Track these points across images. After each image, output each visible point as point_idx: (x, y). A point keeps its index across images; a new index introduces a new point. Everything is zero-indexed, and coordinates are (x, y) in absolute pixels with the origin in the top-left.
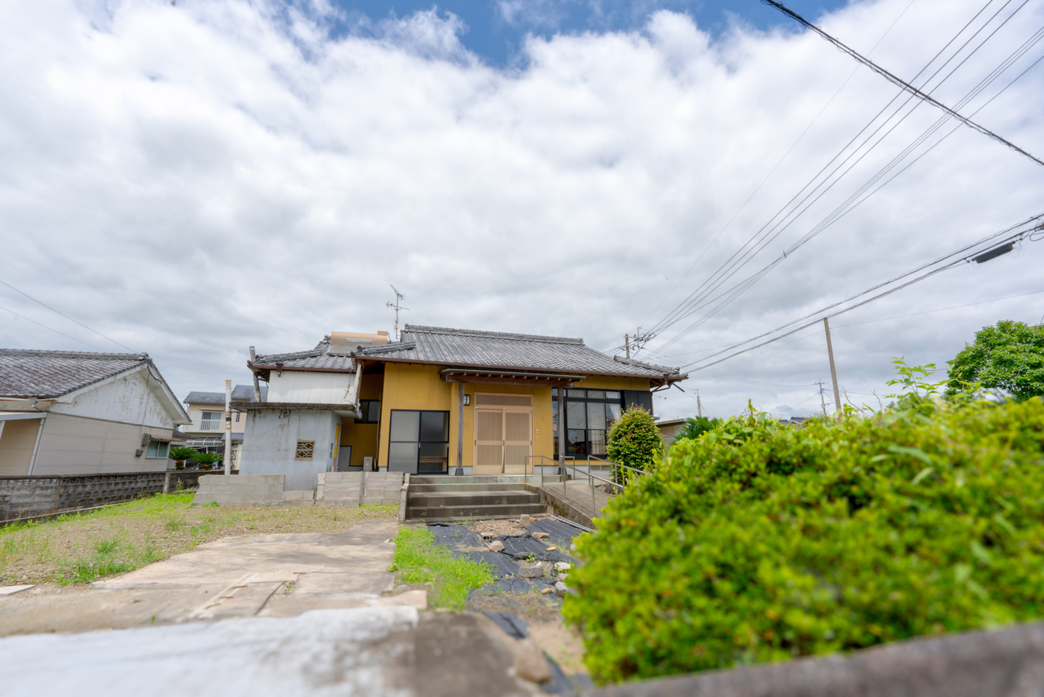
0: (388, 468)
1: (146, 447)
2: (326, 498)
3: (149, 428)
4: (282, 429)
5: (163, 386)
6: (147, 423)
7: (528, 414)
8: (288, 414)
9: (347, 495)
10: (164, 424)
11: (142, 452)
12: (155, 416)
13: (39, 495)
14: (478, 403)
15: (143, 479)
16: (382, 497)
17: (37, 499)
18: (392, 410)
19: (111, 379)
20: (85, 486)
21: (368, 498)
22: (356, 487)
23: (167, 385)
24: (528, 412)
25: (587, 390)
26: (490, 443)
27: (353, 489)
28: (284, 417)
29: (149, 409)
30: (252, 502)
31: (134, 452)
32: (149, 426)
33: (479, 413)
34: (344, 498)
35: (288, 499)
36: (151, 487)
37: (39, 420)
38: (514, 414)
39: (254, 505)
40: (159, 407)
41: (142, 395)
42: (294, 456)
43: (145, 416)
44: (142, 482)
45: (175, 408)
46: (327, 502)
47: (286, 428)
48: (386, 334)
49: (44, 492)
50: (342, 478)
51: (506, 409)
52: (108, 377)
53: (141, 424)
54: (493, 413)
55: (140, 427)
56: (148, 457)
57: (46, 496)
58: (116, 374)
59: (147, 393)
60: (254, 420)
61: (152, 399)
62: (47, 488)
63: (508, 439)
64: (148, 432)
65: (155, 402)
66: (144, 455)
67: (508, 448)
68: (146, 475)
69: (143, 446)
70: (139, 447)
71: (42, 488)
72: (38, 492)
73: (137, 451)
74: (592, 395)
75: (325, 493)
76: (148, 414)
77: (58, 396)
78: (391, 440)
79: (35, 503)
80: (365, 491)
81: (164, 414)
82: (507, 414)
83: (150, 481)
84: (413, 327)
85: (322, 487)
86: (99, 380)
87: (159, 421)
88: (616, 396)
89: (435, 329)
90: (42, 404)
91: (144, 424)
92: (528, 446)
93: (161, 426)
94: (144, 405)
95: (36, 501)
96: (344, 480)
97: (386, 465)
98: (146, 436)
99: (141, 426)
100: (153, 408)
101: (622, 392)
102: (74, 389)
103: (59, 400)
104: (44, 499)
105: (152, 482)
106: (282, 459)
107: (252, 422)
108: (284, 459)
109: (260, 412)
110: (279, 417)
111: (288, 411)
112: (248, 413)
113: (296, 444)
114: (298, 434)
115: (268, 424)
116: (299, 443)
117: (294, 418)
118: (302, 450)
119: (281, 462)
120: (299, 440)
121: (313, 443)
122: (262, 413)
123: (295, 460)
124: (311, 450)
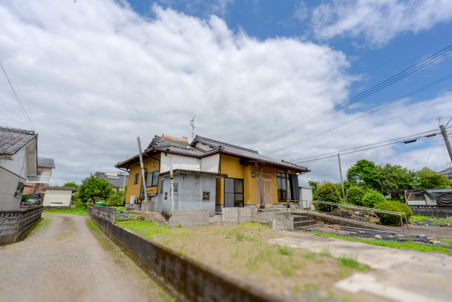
0: (224, 205)
1: (19, 191)
2: (226, 221)
3: (21, 178)
4: (196, 185)
8: (198, 177)
9: (234, 219)
10: (25, 176)
11: (18, 194)
13: (7, 225)
14: (256, 176)
16: (245, 219)
17: (5, 227)
21: (241, 220)
22: (236, 215)
25: (281, 173)
27: (235, 216)
28: (197, 179)
30: (197, 224)
33: (257, 181)
34: (232, 220)
35: (211, 222)
38: (268, 182)
39: (197, 225)
40: (26, 165)
41: (24, 157)
42: (202, 199)
43: (22, 170)
45: (34, 166)
46: (226, 223)
47: (198, 184)
48: (187, 138)
49: (10, 222)
50: (231, 210)
51: (264, 179)
53: (19, 175)
55: (18, 177)
56: (17, 197)
57: (11, 225)
60: (183, 180)
62: (12, 220)
63: (265, 192)
67: (266, 196)
70: (16, 190)
71: (9, 220)
72: (6, 222)
73: (15, 192)
75: (226, 218)
77: (13, 154)
78: (225, 192)
79: (4, 230)
80: (240, 217)
81: (26, 169)
85: (224, 215)
92: (271, 196)
94: (23, 163)
95: (4, 229)
96: (232, 211)
97: (223, 204)
101: (290, 175)
103: (12, 157)
104: (9, 227)
106: (197, 201)
107: (182, 180)
108: (198, 201)
109: (186, 176)
110: (195, 178)
111: (198, 176)
112: (181, 175)
113: (202, 193)
114: (203, 188)
115: (190, 182)
116: (204, 193)
117: (201, 179)
118: (205, 196)
119: (197, 202)
120: (203, 191)
121: (209, 193)
122: (187, 176)
123: (202, 201)
124: (208, 196)
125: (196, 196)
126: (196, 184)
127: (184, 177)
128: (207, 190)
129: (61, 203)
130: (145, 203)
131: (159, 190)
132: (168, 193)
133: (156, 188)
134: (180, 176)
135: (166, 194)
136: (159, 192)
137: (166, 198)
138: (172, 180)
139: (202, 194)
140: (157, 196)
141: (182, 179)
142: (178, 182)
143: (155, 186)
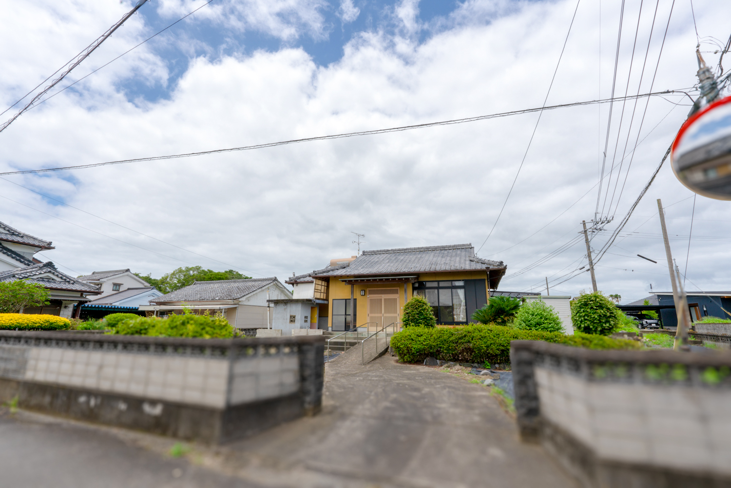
0: (332, 327)
4: (285, 311)
5: (285, 290)
7: (396, 299)
14: (369, 294)
18: (333, 300)
19: (260, 290)
20: (250, 333)
23: (287, 290)
24: (397, 297)
25: (438, 281)
26: (376, 315)
28: (286, 305)
33: (371, 300)
37: (236, 307)
38: (389, 299)
42: (289, 322)
50: (300, 332)
51: (384, 297)
52: (258, 289)
54: (377, 299)
58: (261, 287)
63: (385, 313)
67: (385, 318)
74: (442, 284)
77: (239, 298)
78: (334, 314)
82: (385, 299)
84: (366, 252)
86: (254, 291)
88: (461, 283)
89: (378, 251)
90: (236, 302)
92: (397, 317)
101: (466, 281)
102: (245, 295)
103: (240, 300)
106: (285, 323)
114: (290, 312)
115: (281, 308)
117: (289, 305)
120: (290, 315)
121: (296, 316)
126: (285, 309)
128: (293, 314)
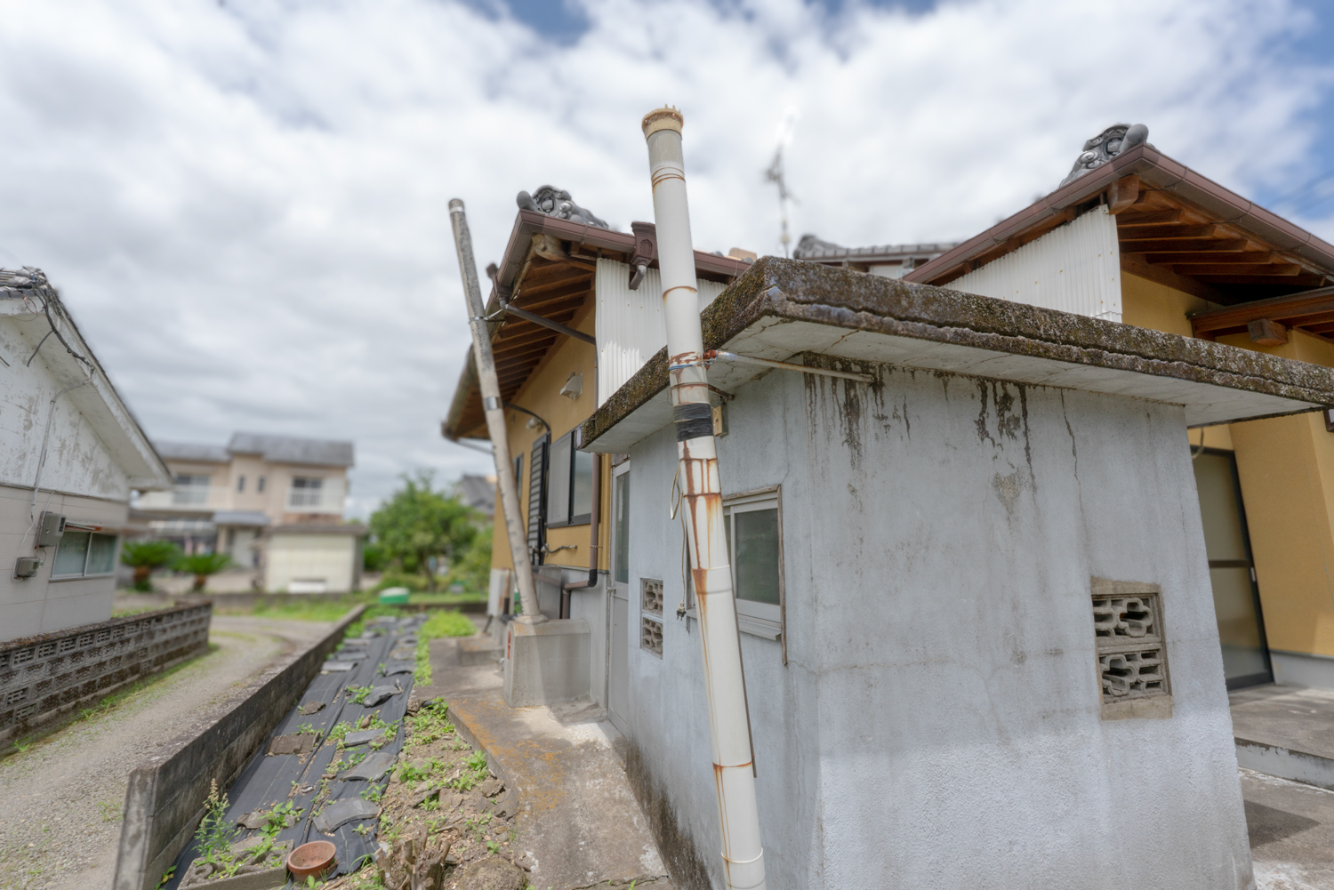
1: (50, 551)
3: (58, 499)
4: (1009, 506)
5: (97, 381)
6: (51, 481)
8: (1016, 408)
10: (104, 488)
11: (36, 565)
12: (77, 465)
15: (36, 660)
28: (1007, 427)
29: (57, 444)
31: (9, 565)
32: (57, 493)
36: (65, 676)
40: (87, 441)
41: (31, 399)
43: (42, 463)
44: (31, 668)
45: (134, 447)
47: (1025, 495)
53: (31, 484)
55: (26, 494)
56: (55, 577)
59: (48, 398)
60: (852, 441)
61: (63, 416)
64: (57, 507)
65: (73, 425)
66: (42, 574)
68: (48, 643)
69: (40, 546)
70: (27, 552)
73: (21, 563)
76: (53, 457)
81: (103, 461)
83: (60, 660)
87: (88, 479)
91: (41, 485)
93: (95, 492)
94: (37, 432)
98: (47, 520)
99: (32, 489)
100: (70, 443)
105: (68, 661)
106: (1046, 716)
107: (839, 452)
108: (1054, 716)
109: (877, 386)
110: (981, 424)
111: (1013, 391)
112: (809, 380)
113: (1088, 610)
114: (1085, 539)
116: (1098, 601)
117: (1048, 435)
118: (1116, 646)
119: (1045, 740)
120: (1094, 581)
121: (1152, 597)
122: (888, 393)
123: (1105, 717)
124: (1150, 642)
125: (1020, 658)
126: (1008, 494)
127: (852, 409)
128: (1130, 573)
129: (321, 581)
130: (523, 641)
131: (609, 552)
132: (665, 592)
133: (587, 531)
134: (796, 390)
135: (653, 593)
136: (608, 562)
137: (653, 636)
138: (701, 447)
139: (1090, 626)
140: (600, 590)
141: (839, 434)
142: (770, 480)
143: (584, 521)
